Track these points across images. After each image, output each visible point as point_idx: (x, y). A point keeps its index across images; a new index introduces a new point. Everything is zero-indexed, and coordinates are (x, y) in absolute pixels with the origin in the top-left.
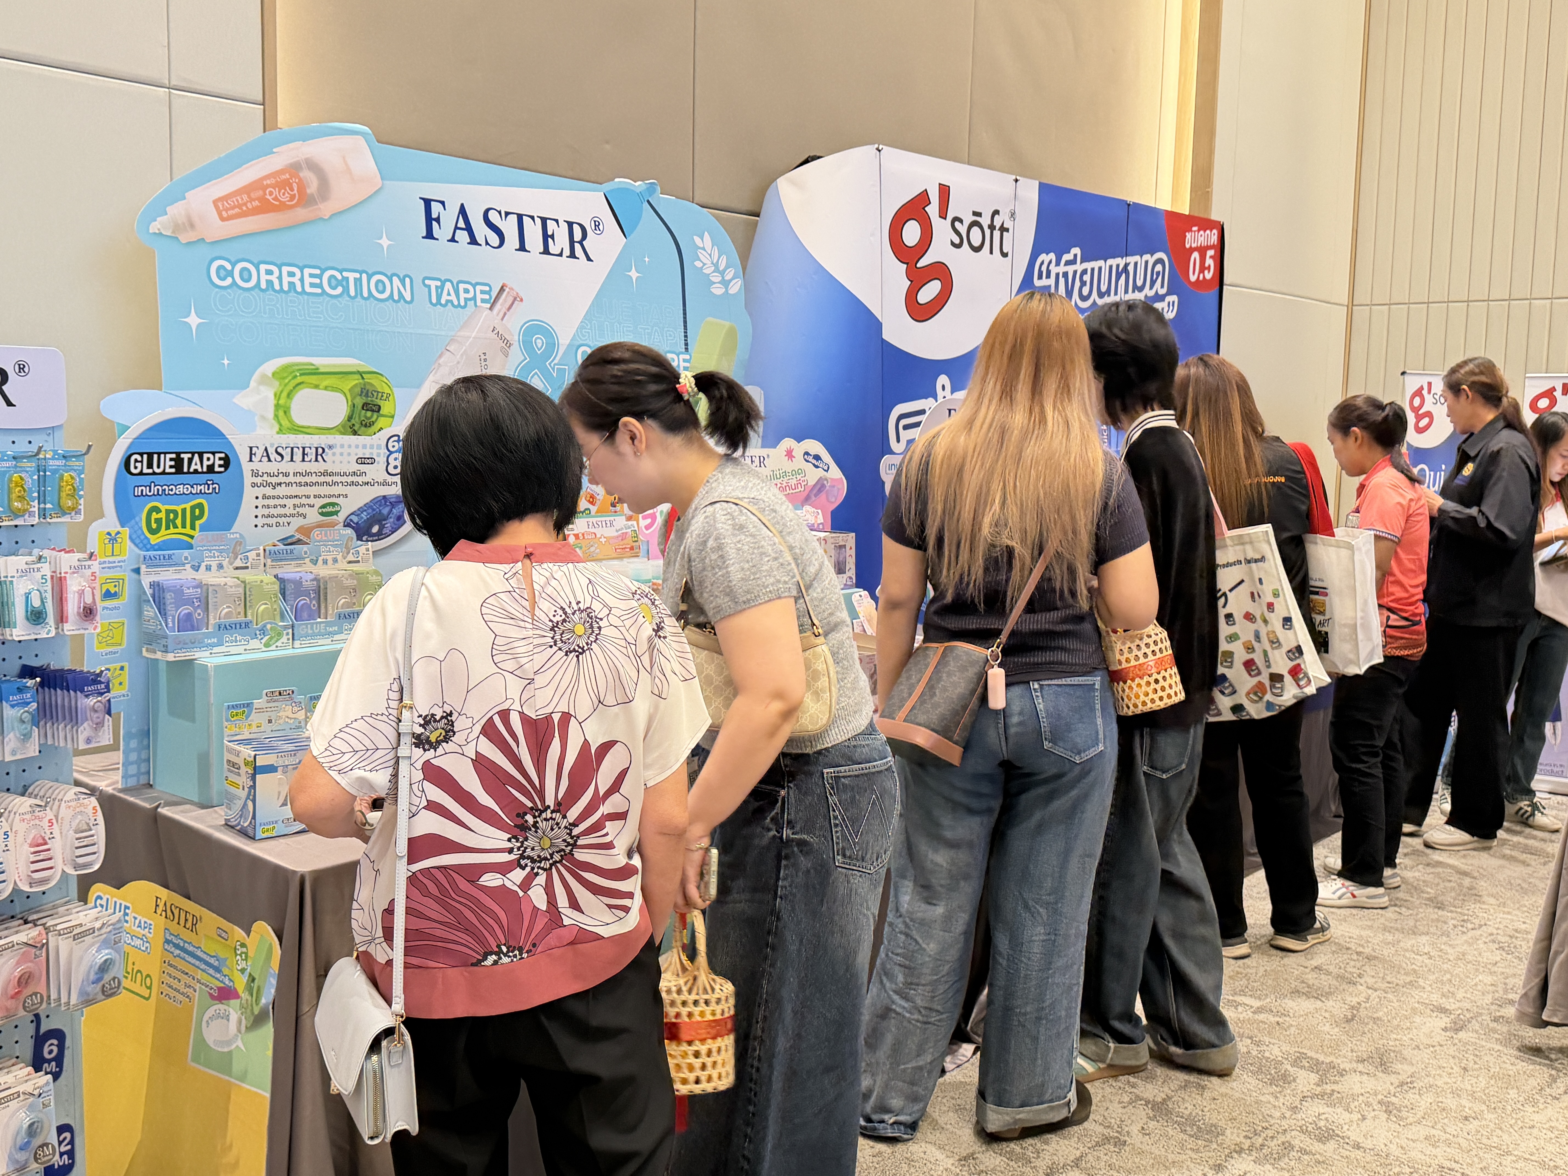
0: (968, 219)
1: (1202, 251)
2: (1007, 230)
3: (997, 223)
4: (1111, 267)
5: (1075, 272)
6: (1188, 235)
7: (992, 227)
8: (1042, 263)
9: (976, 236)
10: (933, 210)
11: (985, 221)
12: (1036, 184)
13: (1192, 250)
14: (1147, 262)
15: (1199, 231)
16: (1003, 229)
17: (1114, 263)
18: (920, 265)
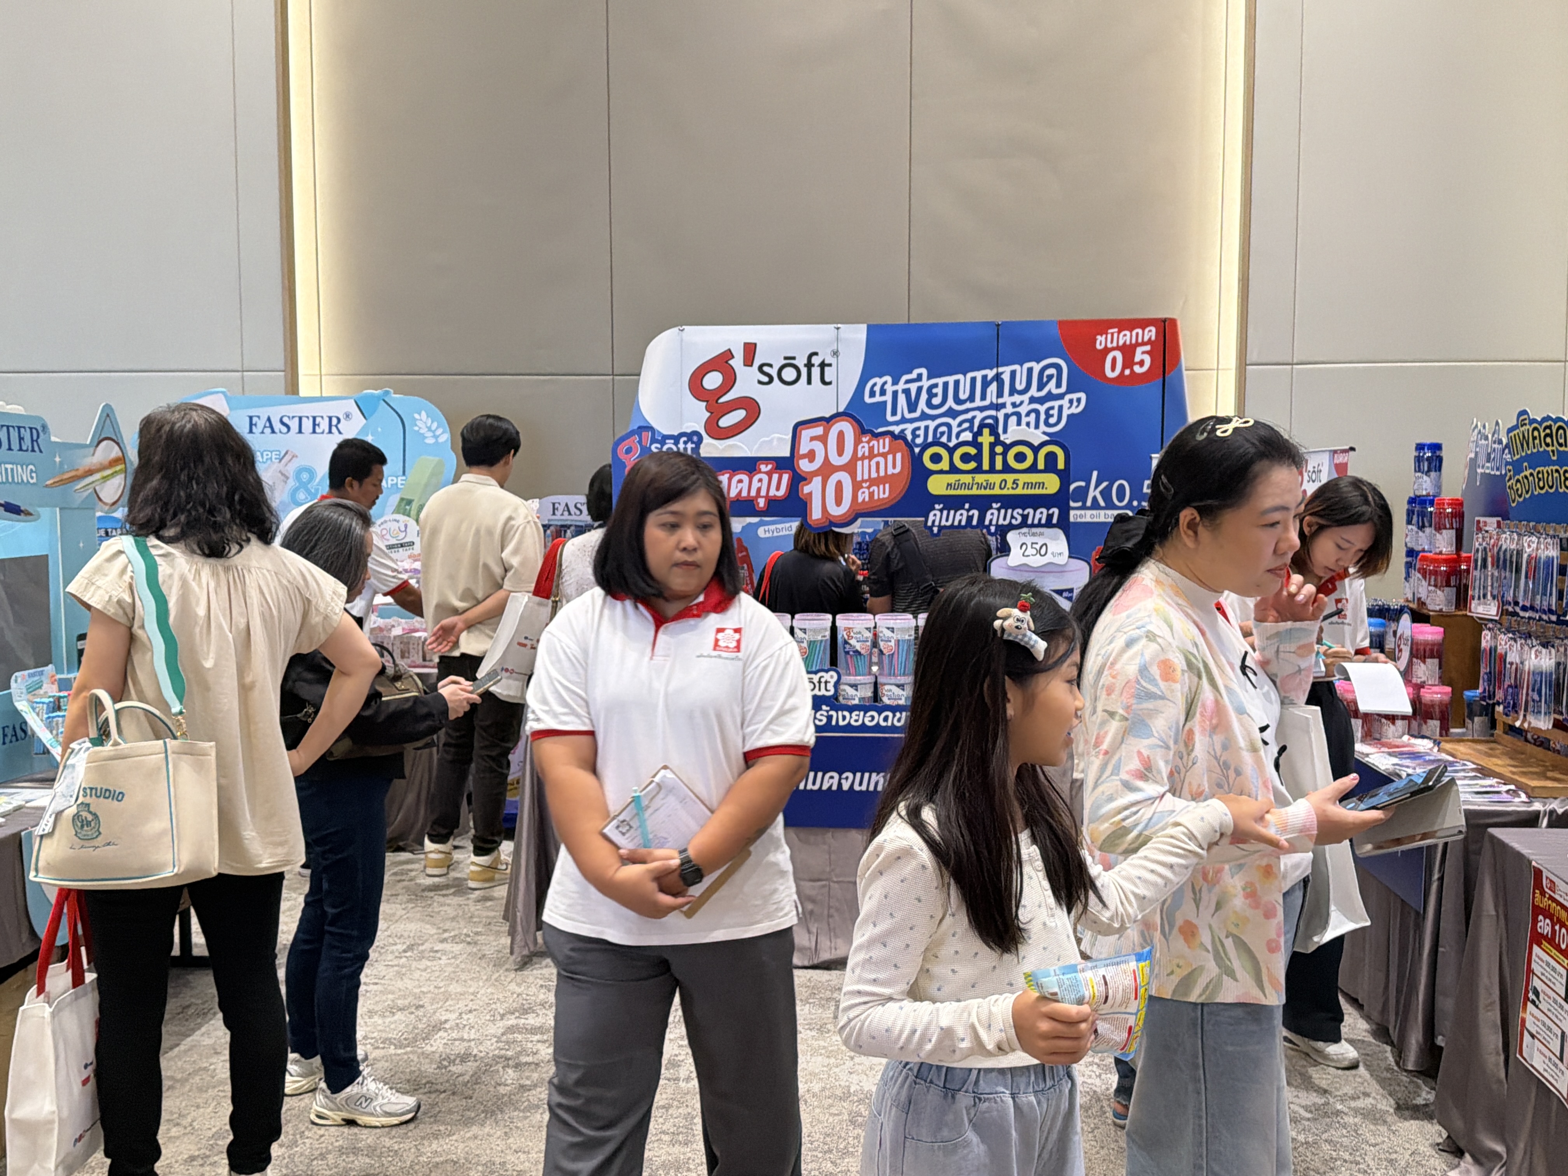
0: (778, 363)
1: (1129, 347)
2: (830, 365)
4: (973, 380)
5: (920, 389)
6: (1100, 339)
7: (809, 365)
8: (875, 385)
9: (789, 374)
10: (737, 363)
11: (801, 362)
12: (863, 328)
13: (1107, 351)
14: (1030, 370)
15: (1119, 333)
16: (823, 365)
17: (979, 375)
18: (722, 400)
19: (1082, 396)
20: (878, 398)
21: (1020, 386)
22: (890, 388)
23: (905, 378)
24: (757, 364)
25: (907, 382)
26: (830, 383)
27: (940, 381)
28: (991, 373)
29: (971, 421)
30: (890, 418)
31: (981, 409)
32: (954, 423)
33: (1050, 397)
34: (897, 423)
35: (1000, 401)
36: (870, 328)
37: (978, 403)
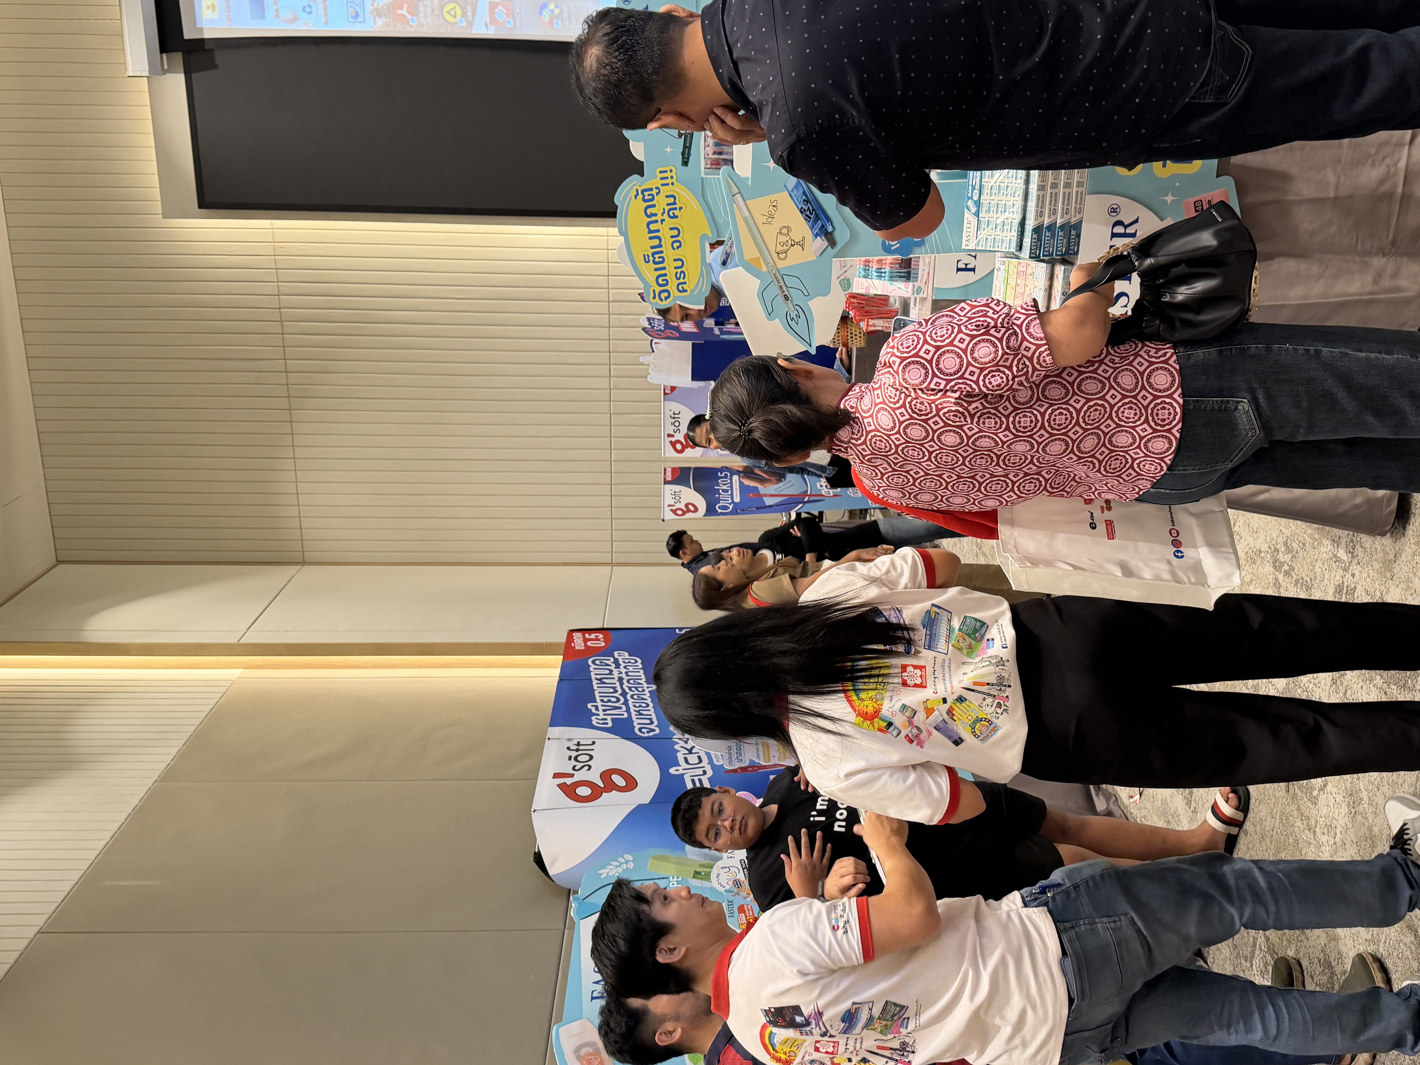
0: (573, 762)
1: (586, 640)
2: (579, 742)
3: (576, 747)
4: (599, 687)
5: (603, 705)
6: (577, 648)
8: (598, 723)
9: (583, 758)
10: (569, 781)
11: (574, 754)
12: (550, 728)
13: (586, 645)
14: (594, 669)
17: (595, 687)
18: (602, 786)
19: (616, 653)
20: (609, 722)
21: (608, 672)
22: (601, 716)
23: (593, 710)
24: (573, 772)
25: (597, 709)
26: (594, 743)
27: (598, 699)
28: (595, 682)
29: (630, 689)
30: (626, 715)
31: (622, 684)
32: (631, 693)
33: (616, 662)
34: (629, 713)
35: (616, 678)
36: (553, 724)
37: (618, 685)
